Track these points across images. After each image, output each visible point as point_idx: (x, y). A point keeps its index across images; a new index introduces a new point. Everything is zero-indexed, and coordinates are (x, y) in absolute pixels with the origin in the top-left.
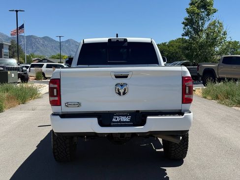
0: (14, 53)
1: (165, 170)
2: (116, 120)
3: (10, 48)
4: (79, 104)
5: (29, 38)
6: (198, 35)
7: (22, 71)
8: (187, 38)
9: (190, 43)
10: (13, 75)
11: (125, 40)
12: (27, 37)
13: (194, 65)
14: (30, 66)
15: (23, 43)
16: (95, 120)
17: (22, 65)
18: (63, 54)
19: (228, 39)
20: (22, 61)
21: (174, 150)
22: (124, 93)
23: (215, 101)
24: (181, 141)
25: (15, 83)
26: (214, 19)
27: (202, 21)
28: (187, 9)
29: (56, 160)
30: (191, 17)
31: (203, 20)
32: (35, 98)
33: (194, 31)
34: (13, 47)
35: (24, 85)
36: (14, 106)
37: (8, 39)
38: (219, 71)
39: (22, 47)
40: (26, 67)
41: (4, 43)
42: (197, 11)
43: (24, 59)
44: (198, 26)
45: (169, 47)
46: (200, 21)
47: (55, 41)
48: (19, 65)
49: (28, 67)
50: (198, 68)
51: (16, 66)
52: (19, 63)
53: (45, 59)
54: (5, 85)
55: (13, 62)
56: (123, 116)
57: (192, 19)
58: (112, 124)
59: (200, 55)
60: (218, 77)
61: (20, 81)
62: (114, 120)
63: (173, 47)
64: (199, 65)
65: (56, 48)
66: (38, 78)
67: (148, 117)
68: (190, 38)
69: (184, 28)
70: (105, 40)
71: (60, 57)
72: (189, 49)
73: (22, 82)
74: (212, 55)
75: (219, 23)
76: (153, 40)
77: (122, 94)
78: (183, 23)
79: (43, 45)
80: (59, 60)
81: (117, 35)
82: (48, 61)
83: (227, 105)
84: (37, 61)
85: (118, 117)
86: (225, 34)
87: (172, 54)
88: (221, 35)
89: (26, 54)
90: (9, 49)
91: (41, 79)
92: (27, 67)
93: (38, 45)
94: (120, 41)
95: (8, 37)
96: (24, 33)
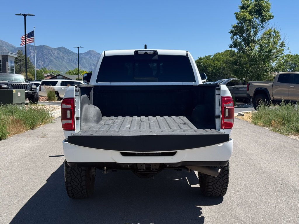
0: (21, 67)
1: (201, 209)
3: (17, 61)
5: (40, 48)
6: (250, 47)
7: (31, 90)
8: (236, 50)
9: (239, 57)
10: (19, 94)
11: (155, 53)
12: (37, 47)
13: (244, 84)
14: (40, 83)
15: (32, 55)
17: (31, 82)
18: (82, 69)
19: (286, 52)
20: (32, 77)
21: (212, 186)
23: (267, 128)
24: (220, 174)
25: (21, 103)
26: (270, 27)
27: (254, 30)
28: (237, 14)
29: (70, 197)
30: (241, 23)
31: (256, 28)
32: (46, 123)
33: (245, 42)
34: (20, 60)
35: (33, 107)
36: (20, 132)
37: (14, 49)
38: (274, 92)
39: (32, 60)
40: (35, 84)
41: (9, 54)
42: (248, 17)
43: (34, 75)
44: (249, 35)
45: (214, 61)
46: (252, 30)
47: (72, 52)
48: (26, 82)
49: (39, 84)
50: (248, 87)
51: (23, 83)
52: (28, 79)
53: (59, 75)
54: (9, 106)
55: (20, 78)
57: (242, 27)
59: (252, 72)
60: (272, 98)
61: (28, 102)
63: (219, 61)
64: (249, 84)
65: (73, 62)
66: (50, 99)
68: (239, 50)
69: (232, 38)
70: (131, 52)
71: (78, 73)
72: (238, 63)
73: (31, 103)
74: (266, 71)
75: (275, 32)
76: (189, 53)
78: (231, 32)
79: (57, 57)
80: (77, 77)
81: (146, 46)
82: (64, 78)
83: (282, 133)
84: (50, 77)
86: (282, 45)
87: (218, 70)
88: (278, 47)
89: (36, 69)
90: (15, 62)
91: (54, 100)
92: (37, 85)
93: (52, 58)
94: (148, 53)
95: (14, 47)
96: (33, 42)
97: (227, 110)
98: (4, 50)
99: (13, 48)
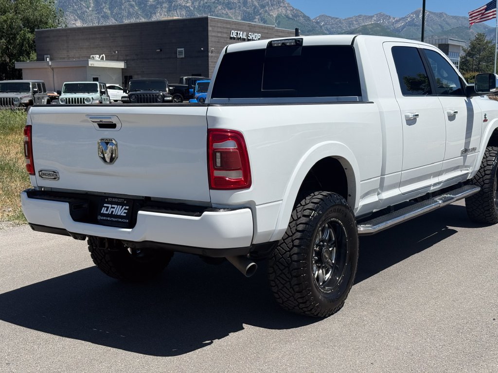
2: (107, 211)
4: (54, 175)
16: (65, 206)
22: (112, 160)
41: (450, 42)
56: (118, 204)
58: (100, 218)
62: (104, 211)
67: (140, 212)
77: (108, 160)
81: (297, 30)
85: (110, 206)
94: (288, 44)
95: (487, 28)
96: (495, 17)
97: (218, 155)
98: (470, 34)
99: (487, 30)
